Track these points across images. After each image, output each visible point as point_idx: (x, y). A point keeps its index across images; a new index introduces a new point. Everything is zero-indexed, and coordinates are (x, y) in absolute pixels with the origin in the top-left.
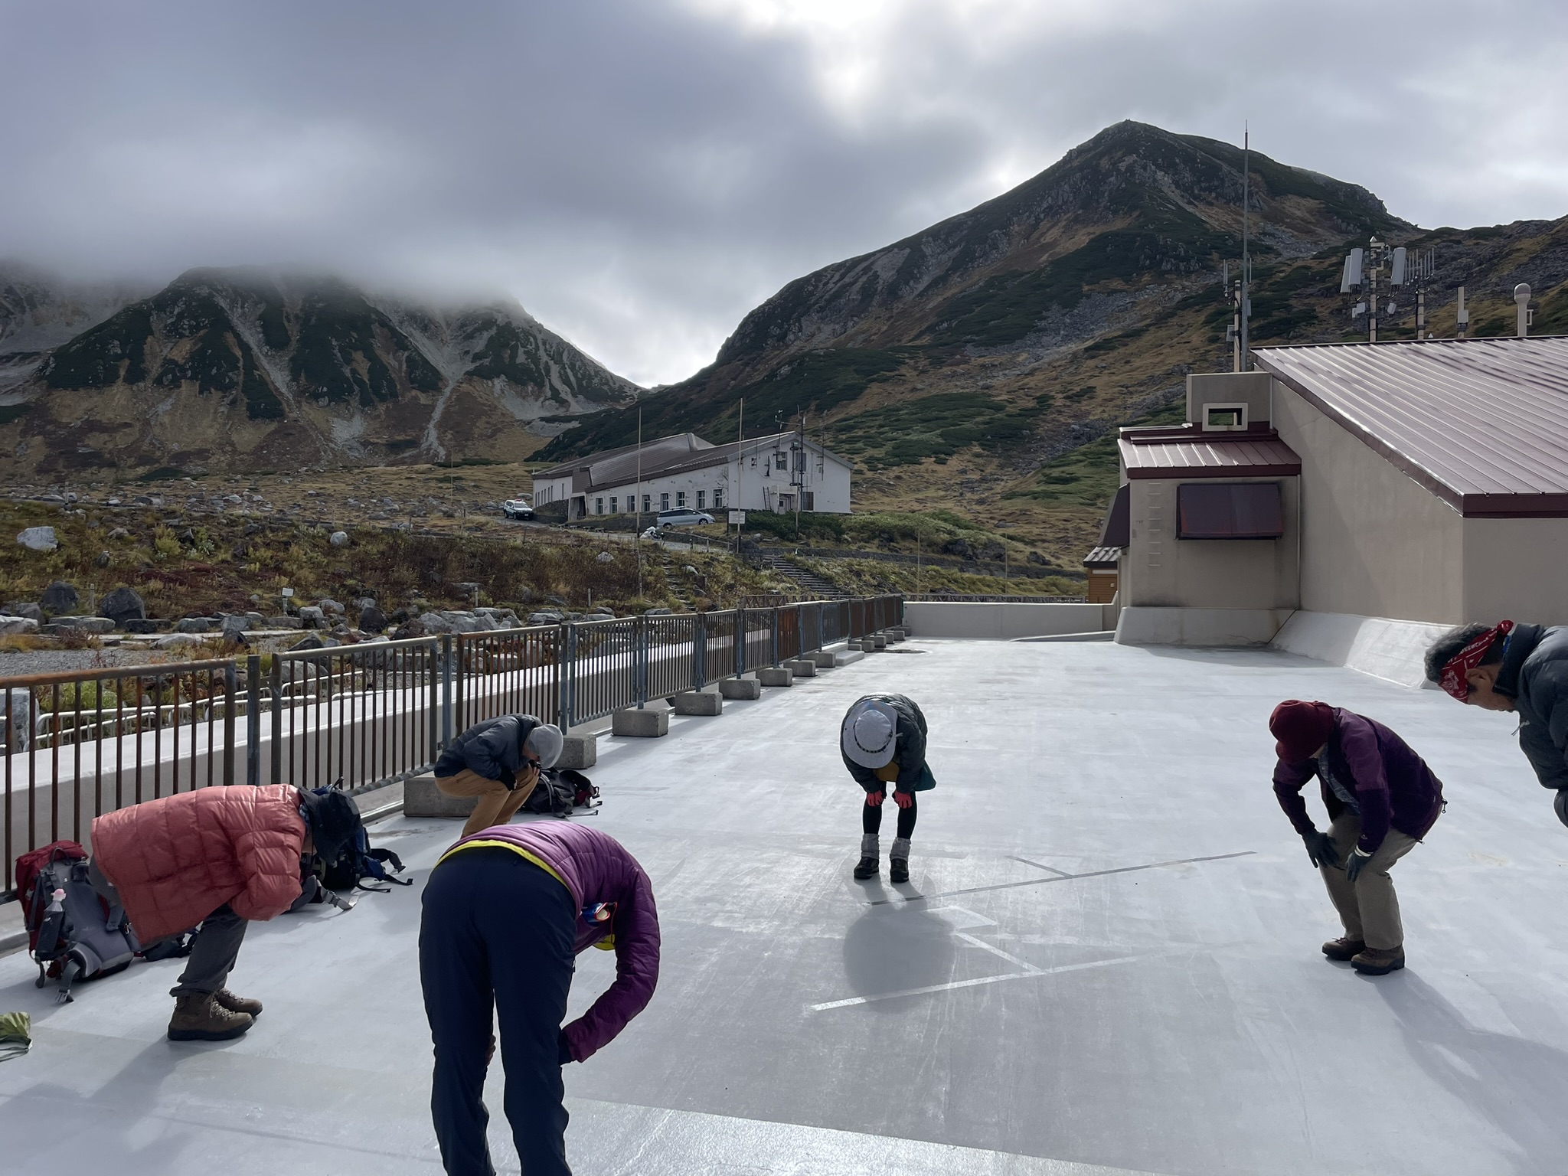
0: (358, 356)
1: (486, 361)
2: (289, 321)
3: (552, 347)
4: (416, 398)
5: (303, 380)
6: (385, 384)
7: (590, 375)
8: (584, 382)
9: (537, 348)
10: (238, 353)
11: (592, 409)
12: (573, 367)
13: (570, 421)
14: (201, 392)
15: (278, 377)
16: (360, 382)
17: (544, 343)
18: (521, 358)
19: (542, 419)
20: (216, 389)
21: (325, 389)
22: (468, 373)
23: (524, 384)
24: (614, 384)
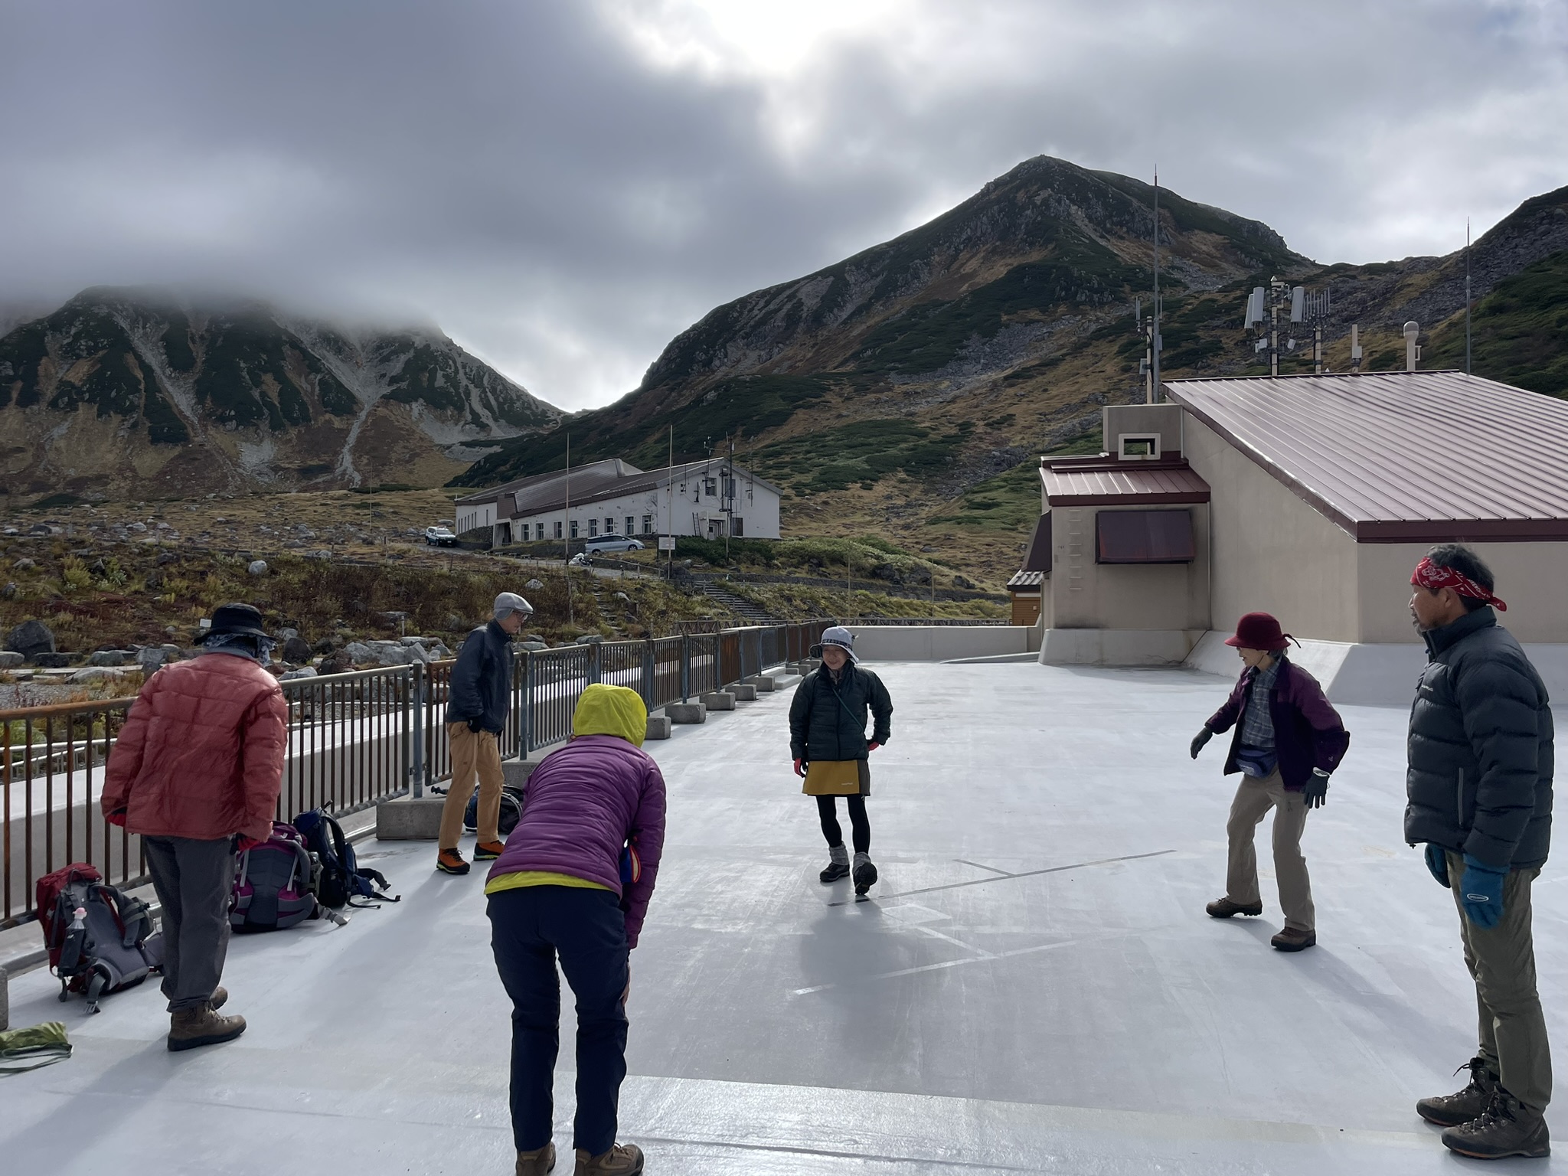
0: (268, 378)
1: (404, 385)
2: (194, 342)
3: (472, 371)
4: (329, 422)
5: (209, 403)
6: (297, 407)
7: (511, 399)
8: (506, 406)
9: (457, 372)
10: (140, 375)
11: (514, 433)
12: (494, 391)
13: (491, 446)
14: (99, 416)
15: (182, 399)
16: (270, 406)
17: (464, 367)
18: (440, 381)
19: (462, 444)
20: (116, 412)
21: (233, 413)
22: (384, 397)
23: (443, 408)
24: (537, 408)
